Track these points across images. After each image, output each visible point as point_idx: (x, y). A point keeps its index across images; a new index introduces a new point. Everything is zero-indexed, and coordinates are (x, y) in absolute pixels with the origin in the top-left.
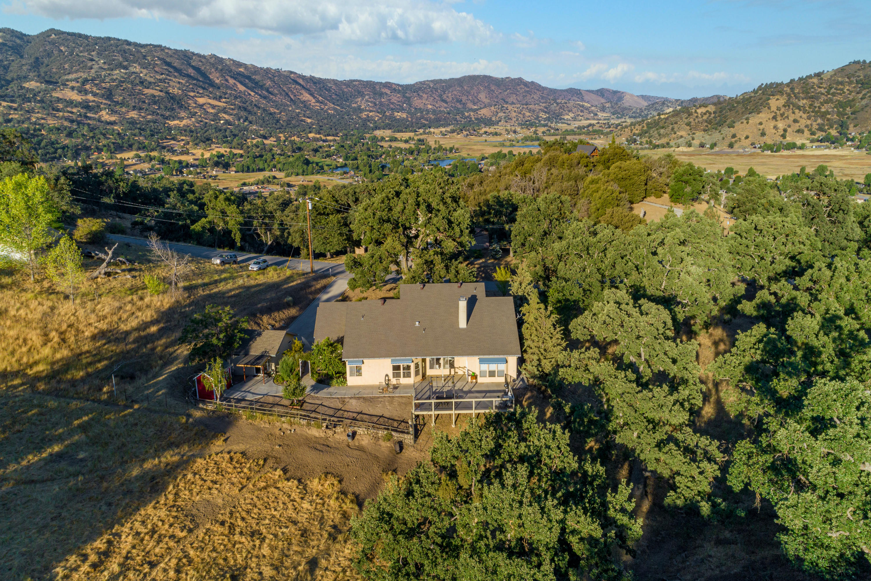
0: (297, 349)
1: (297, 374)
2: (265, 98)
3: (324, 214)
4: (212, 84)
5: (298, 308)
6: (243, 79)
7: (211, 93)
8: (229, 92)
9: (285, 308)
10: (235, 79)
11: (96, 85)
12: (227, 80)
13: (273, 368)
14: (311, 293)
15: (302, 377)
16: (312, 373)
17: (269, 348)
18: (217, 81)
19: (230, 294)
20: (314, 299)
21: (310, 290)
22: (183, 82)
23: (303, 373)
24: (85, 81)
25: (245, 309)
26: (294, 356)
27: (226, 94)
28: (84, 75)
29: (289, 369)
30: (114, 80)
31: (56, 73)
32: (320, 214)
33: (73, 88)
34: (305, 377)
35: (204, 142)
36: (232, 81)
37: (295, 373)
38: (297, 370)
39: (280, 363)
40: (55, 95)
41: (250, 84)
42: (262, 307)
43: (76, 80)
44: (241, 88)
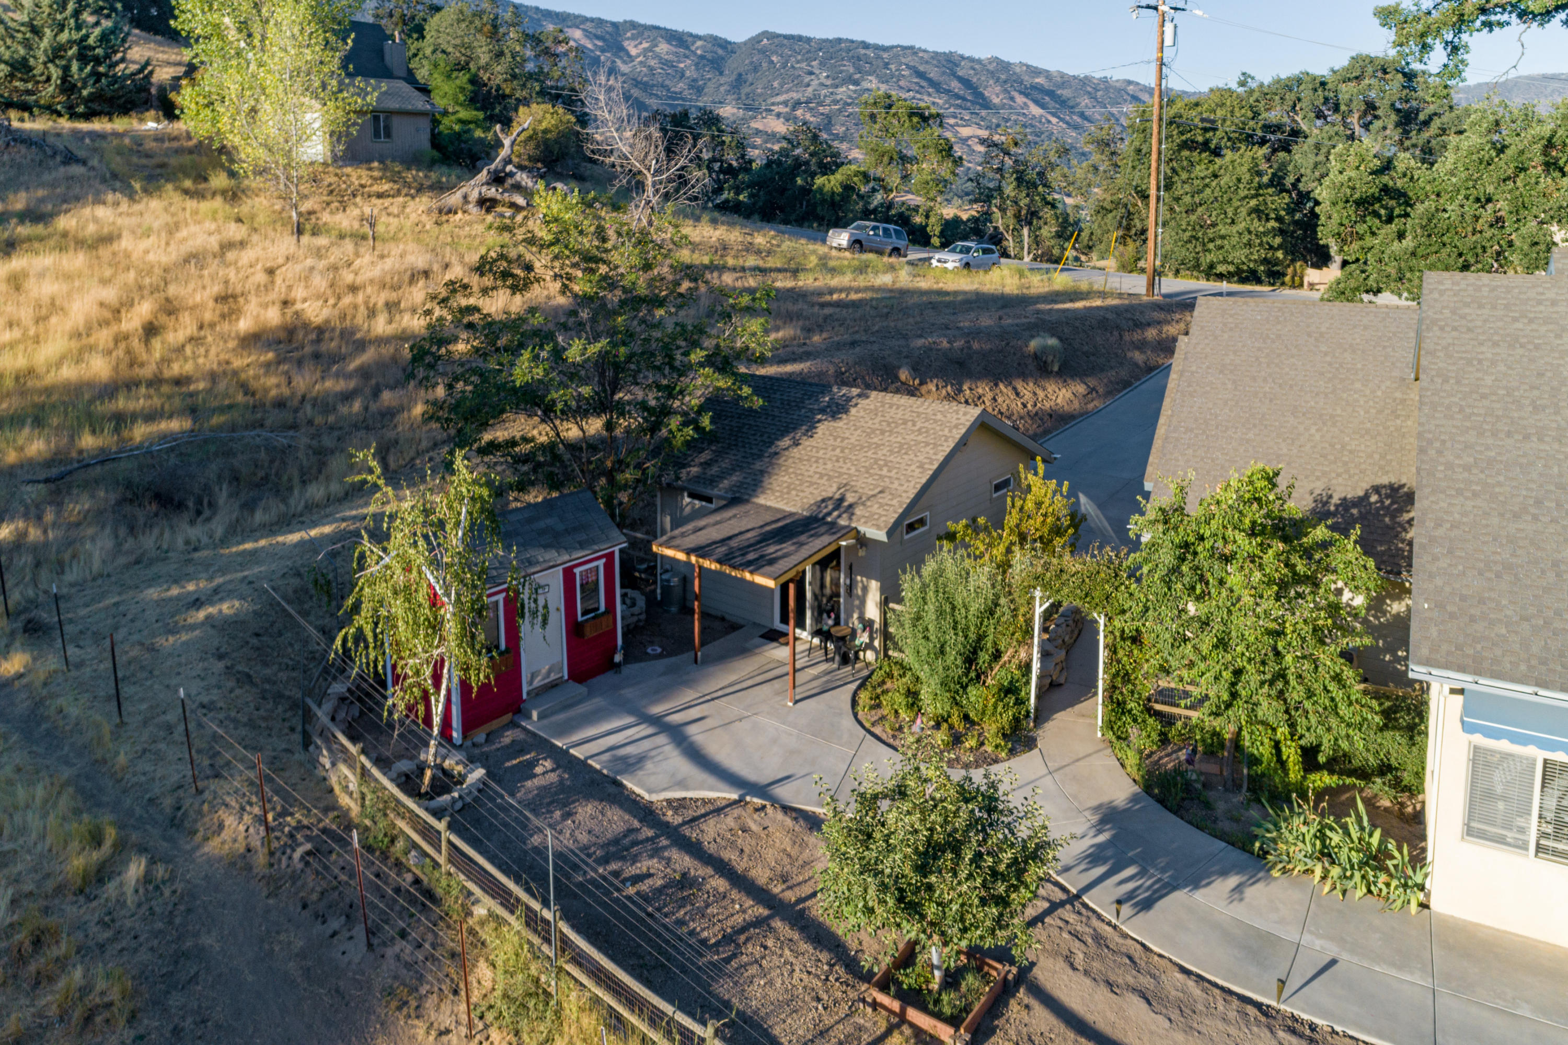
0: (1033, 526)
1: (1010, 690)
2: (1076, 127)
3: (1205, 145)
4: (986, 104)
5: (1081, 389)
6: (1039, 96)
7: (983, 119)
8: (1013, 117)
9: (1024, 377)
10: (1027, 95)
11: (811, 109)
12: (1012, 99)
13: (872, 611)
14: (1142, 346)
15: (1041, 716)
16: (1117, 707)
17: (864, 485)
18: (996, 101)
19: (828, 298)
20: (1150, 369)
21: (1137, 336)
22: (940, 102)
23: (1049, 687)
24: (797, 104)
25: (853, 344)
26: (1004, 566)
27: (1007, 120)
28: (795, 95)
29: (955, 645)
30: (836, 102)
31: (760, 95)
32: (1187, 145)
33: (778, 115)
34: (1062, 720)
35: (960, 197)
36: (1020, 99)
37: (997, 676)
38: (1013, 655)
39: (909, 586)
40: (755, 125)
41: (1052, 104)
42: (929, 349)
43: (785, 103)
44: (1036, 110)
